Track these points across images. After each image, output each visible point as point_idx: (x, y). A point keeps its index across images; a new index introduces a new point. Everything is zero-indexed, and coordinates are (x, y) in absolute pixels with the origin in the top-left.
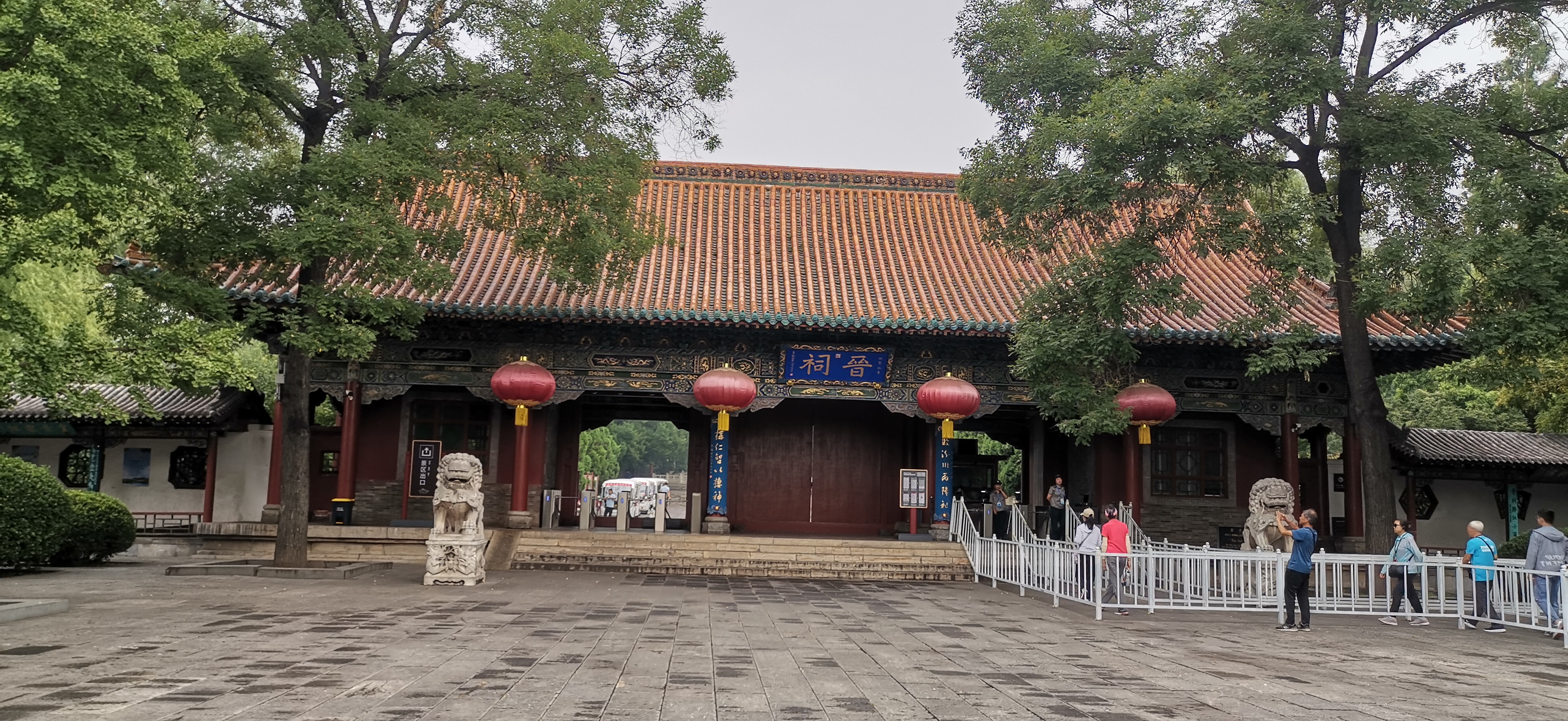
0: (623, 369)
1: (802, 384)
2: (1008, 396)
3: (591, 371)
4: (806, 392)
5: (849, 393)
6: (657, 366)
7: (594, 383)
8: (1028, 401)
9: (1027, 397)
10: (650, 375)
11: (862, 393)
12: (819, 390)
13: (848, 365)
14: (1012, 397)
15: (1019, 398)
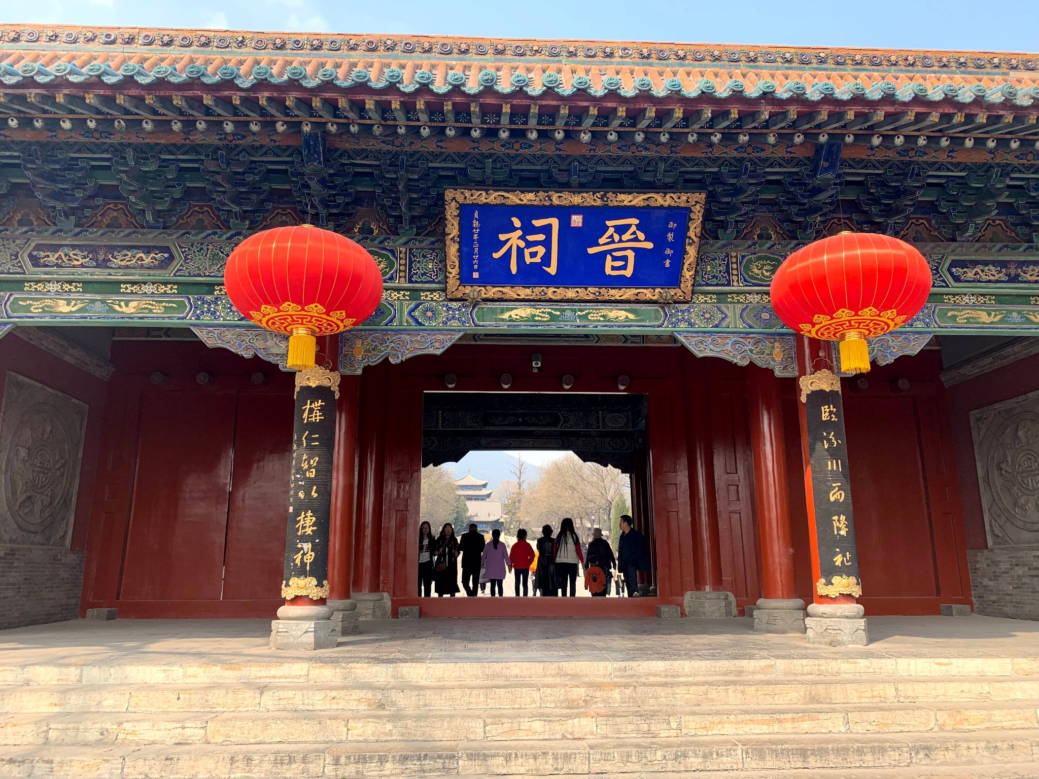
0: (100, 275)
1: (500, 297)
2: (950, 314)
3: (28, 282)
4: (510, 316)
5: (603, 316)
6: (176, 265)
7: (31, 305)
8: (992, 323)
9: (989, 315)
10: (162, 289)
11: (631, 316)
12: (537, 312)
13: (599, 245)
14: (957, 316)
15: (972, 318)
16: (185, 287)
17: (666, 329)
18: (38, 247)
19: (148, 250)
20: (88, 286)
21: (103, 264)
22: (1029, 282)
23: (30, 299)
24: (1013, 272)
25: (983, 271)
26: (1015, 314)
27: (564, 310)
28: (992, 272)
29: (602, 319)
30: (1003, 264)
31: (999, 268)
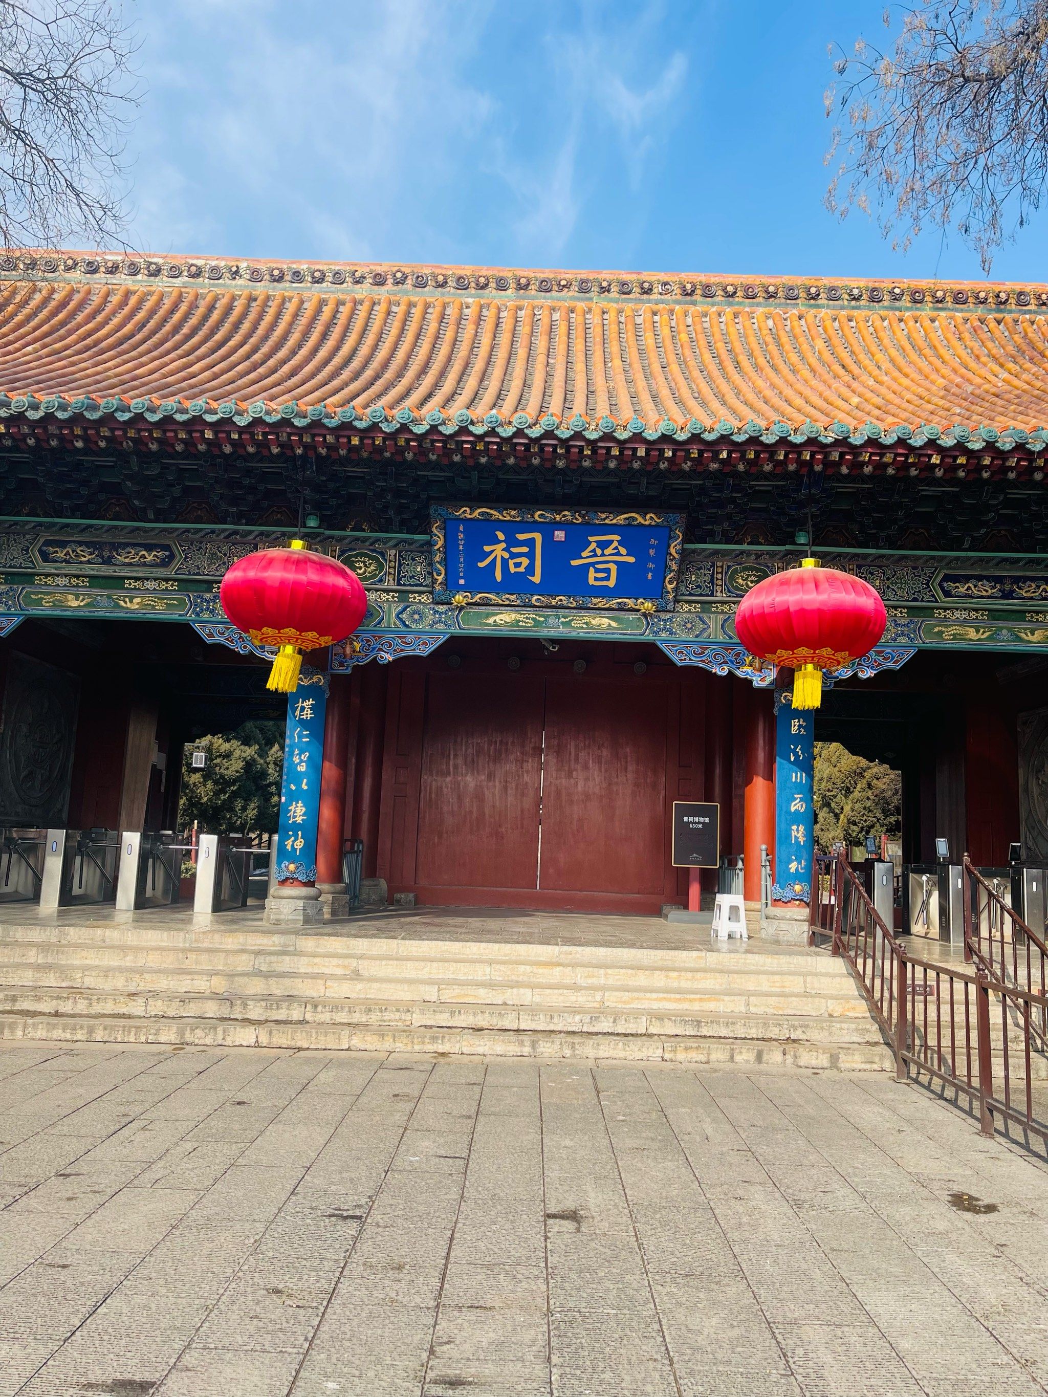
0: (106, 571)
1: (486, 603)
2: (936, 630)
3: (38, 575)
4: (495, 621)
5: (585, 623)
6: (176, 564)
7: (42, 599)
8: (979, 640)
9: (978, 631)
10: (164, 585)
11: (614, 624)
12: (521, 618)
13: (582, 558)
14: (943, 632)
15: (959, 634)
16: (185, 584)
17: (649, 637)
18: (48, 543)
19: (149, 548)
20: (96, 581)
21: (108, 561)
22: (1024, 598)
23: (41, 593)
24: (1007, 587)
25: (975, 586)
26: (1004, 632)
27: (548, 616)
28: (985, 588)
29: (585, 626)
30: (998, 580)
31: (993, 584)
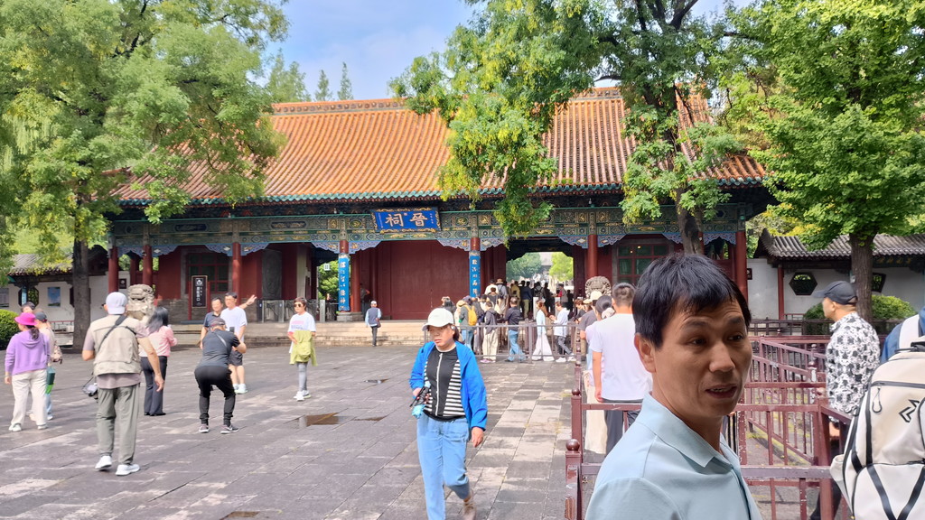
1: (389, 232)
3: (271, 232)
4: (393, 237)
7: (273, 238)
10: (304, 232)
11: (424, 236)
12: (399, 235)
17: (434, 239)
18: (273, 223)
19: (299, 222)
20: (286, 233)
21: (289, 227)
26: (533, 231)
27: (406, 234)
29: (418, 236)
